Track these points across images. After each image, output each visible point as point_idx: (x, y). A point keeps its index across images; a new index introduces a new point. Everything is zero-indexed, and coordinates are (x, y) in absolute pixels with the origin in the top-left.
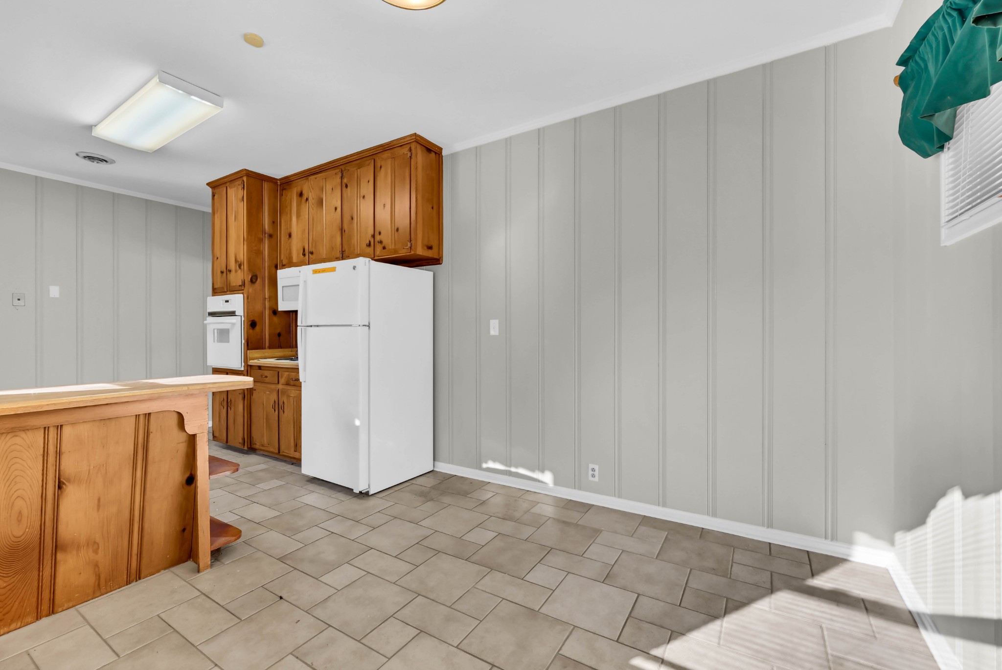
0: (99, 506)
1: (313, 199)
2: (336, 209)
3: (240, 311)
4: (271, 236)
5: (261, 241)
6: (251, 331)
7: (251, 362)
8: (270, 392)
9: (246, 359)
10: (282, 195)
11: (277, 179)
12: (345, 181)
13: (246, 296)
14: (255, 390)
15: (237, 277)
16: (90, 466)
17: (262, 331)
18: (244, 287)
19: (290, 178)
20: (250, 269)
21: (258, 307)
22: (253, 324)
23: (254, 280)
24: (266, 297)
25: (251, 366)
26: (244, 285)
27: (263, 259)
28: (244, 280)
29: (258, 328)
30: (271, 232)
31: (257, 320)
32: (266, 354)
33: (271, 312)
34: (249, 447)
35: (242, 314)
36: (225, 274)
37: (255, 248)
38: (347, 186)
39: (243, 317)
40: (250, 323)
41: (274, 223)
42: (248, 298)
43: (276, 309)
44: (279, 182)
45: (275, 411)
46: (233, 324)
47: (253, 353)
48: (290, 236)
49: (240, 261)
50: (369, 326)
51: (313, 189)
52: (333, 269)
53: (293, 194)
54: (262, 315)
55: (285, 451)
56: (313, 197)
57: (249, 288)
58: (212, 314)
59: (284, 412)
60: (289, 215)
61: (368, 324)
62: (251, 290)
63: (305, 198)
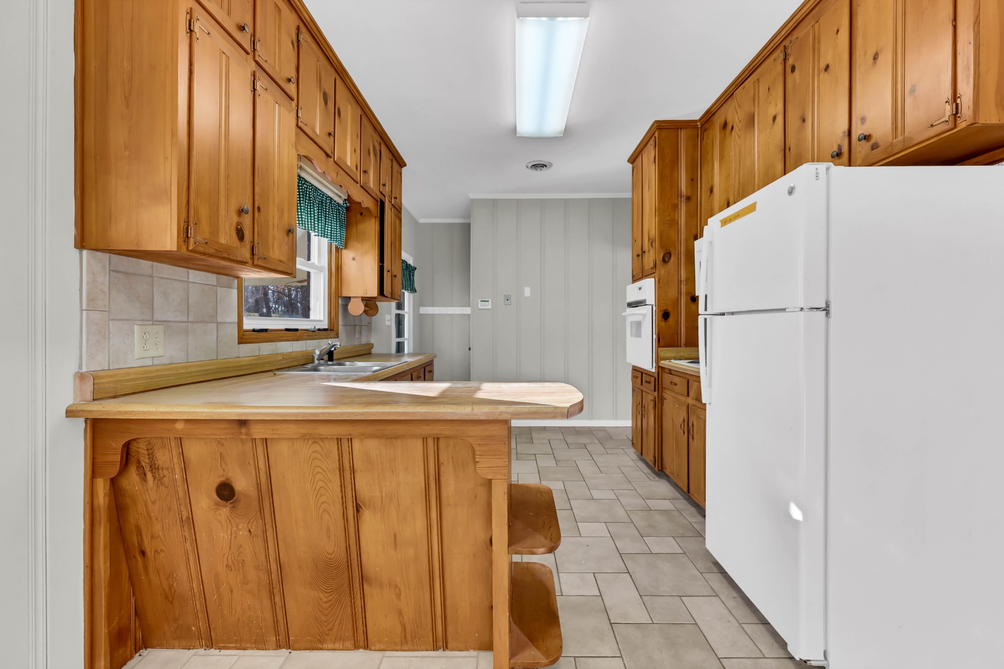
0: (395, 544)
1: (740, 122)
2: (774, 118)
3: (651, 299)
4: (688, 198)
5: (676, 207)
6: (663, 323)
7: (664, 363)
8: (679, 405)
9: (658, 359)
10: (703, 139)
11: (695, 121)
12: (790, 62)
13: (657, 279)
14: (666, 399)
15: (650, 259)
16: (382, 492)
17: (678, 323)
18: (656, 268)
19: (712, 110)
20: (662, 246)
21: (673, 293)
22: (666, 315)
23: (667, 259)
24: (682, 279)
25: (662, 368)
26: (656, 267)
27: (678, 232)
28: (656, 260)
29: (671, 320)
30: (689, 194)
31: (670, 309)
32: (682, 354)
33: (689, 298)
34: (660, 469)
35: (654, 303)
36: (640, 257)
37: (668, 218)
38: (793, 69)
39: (654, 306)
40: (661, 313)
41: (693, 181)
42: (659, 282)
43: (694, 294)
44: (699, 124)
45: (684, 433)
46: (644, 315)
47: (666, 352)
48: (711, 191)
49: (652, 238)
50: (827, 310)
51: (740, 107)
52: (752, 208)
53: (716, 131)
54: (677, 302)
55: (694, 494)
56: (740, 119)
57: (662, 270)
58: (630, 305)
59: (693, 438)
60: (710, 164)
61: (823, 306)
62: (662, 272)
63: (731, 127)
